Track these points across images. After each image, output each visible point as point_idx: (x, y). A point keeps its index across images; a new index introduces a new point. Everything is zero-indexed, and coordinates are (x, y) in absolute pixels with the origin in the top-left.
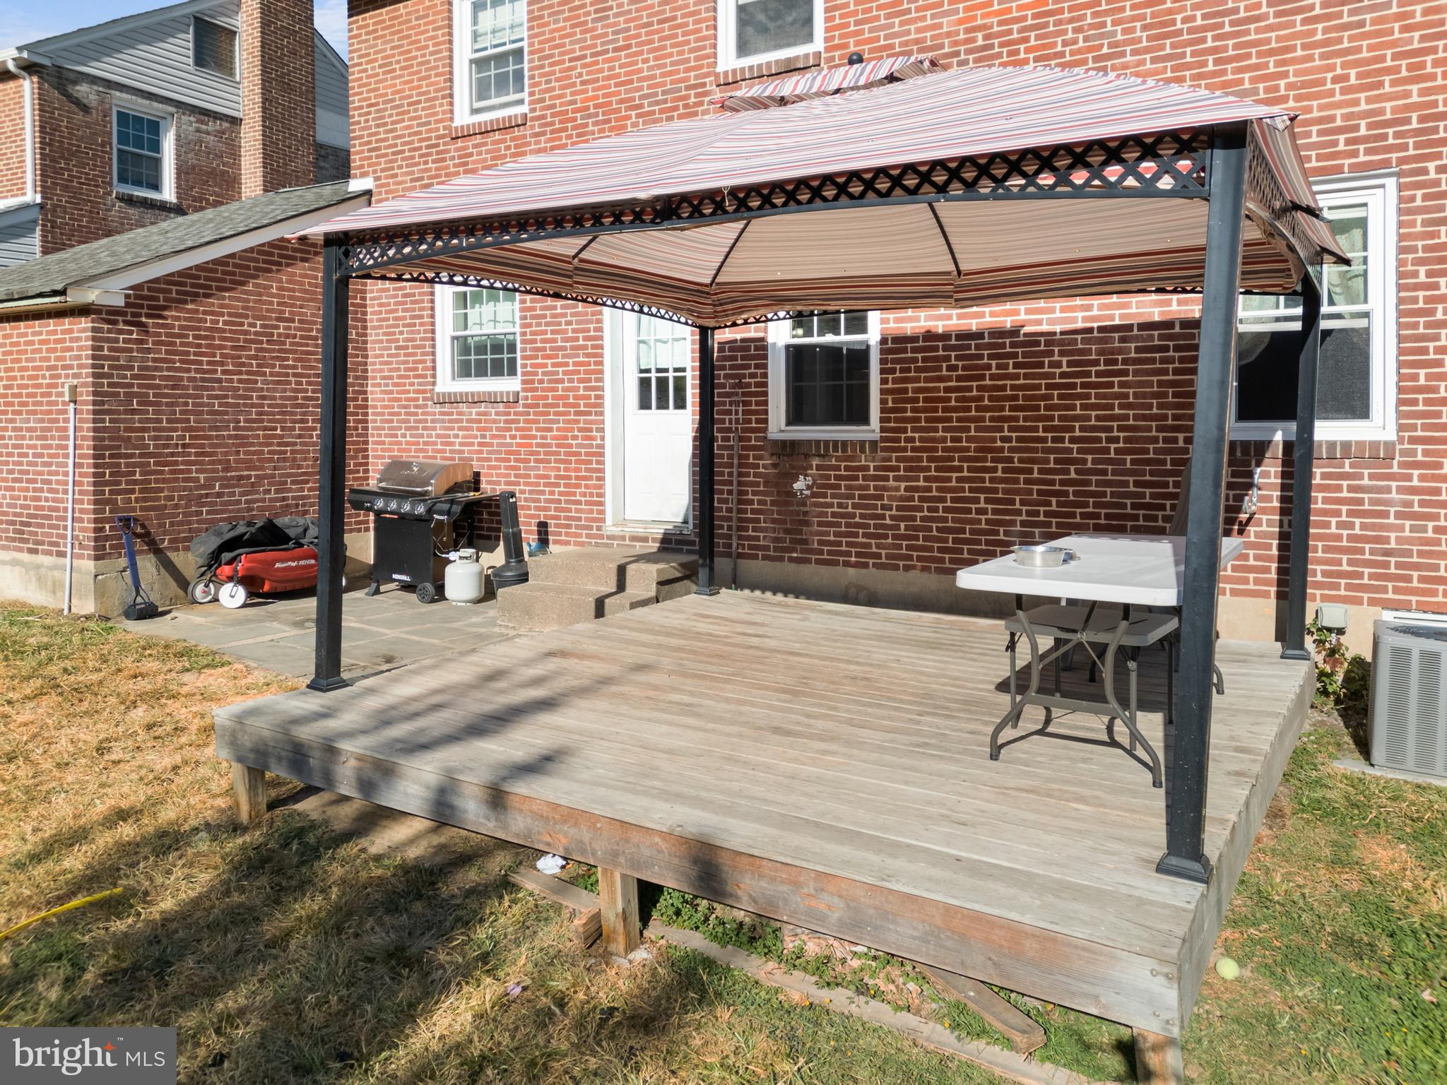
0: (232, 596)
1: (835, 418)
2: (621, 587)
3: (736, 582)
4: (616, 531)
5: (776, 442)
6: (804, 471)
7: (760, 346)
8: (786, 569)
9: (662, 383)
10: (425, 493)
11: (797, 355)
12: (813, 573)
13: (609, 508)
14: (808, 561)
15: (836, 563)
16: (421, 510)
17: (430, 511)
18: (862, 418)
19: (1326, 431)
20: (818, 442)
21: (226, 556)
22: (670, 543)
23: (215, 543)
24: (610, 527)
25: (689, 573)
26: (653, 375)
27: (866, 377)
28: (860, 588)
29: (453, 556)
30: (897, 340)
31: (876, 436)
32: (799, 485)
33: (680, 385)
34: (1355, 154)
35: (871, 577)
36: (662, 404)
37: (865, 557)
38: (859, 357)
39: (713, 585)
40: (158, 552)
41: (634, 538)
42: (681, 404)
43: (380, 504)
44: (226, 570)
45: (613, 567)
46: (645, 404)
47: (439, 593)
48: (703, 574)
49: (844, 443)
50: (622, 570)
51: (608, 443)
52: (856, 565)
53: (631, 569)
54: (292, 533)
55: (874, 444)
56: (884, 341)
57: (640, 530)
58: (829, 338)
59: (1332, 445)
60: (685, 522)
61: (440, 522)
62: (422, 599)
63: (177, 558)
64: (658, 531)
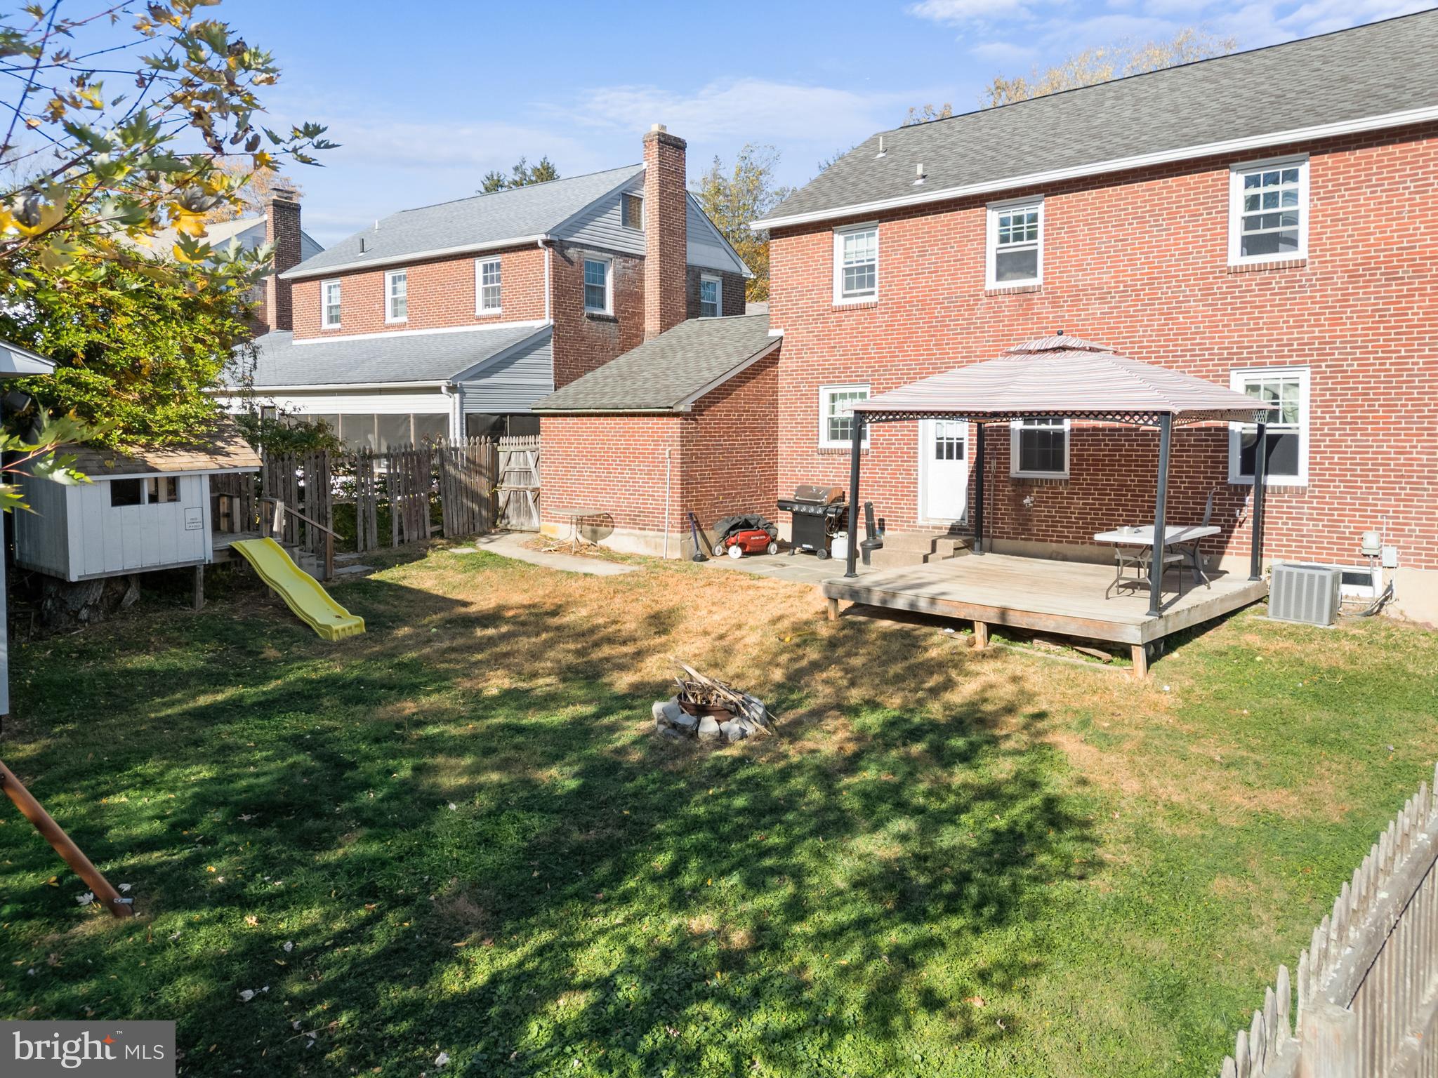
0: (735, 552)
1: (1045, 466)
2: (934, 550)
3: (991, 550)
4: (925, 524)
5: (1014, 479)
6: (1030, 494)
7: (1007, 430)
8: (1019, 544)
9: (950, 446)
10: (820, 503)
11: (1025, 435)
12: (1032, 545)
13: (920, 511)
14: (1030, 540)
15: (1045, 541)
16: (820, 511)
17: (825, 512)
18: (1060, 467)
19: (1272, 480)
20: (1037, 480)
21: (732, 533)
22: (954, 531)
23: (727, 527)
24: (920, 521)
25: (969, 546)
26: (945, 441)
27: (1063, 446)
28: (1058, 553)
29: (835, 535)
30: (1078, 430)
31: (1068, 477)
32: (1027, 501)
33: (960, 446)
34: (1291, 356)
35: (1064, 547)
36: (950, 456)
37: (1061, 538)
38: (1059, 436)
39: (983, 550)
40: (701, 530)
41: (934, 528)
42: (960, 456)
43: (796, 508)
44: (733, 540)
45: (929, 541)
46: (939, 456)
47: (829, 555)
48: (977, 545)
49: (1051, 480)
50: (934, 543)
51: (920, 477)
52: (1056, 542)
53: (939, 542)
54: (752, 522)
55: (1066, 481)
56: (1072, 430)
57: (938, 523)
58: (1043, 427)
59: (1273, 487)
60: (963, 519)
61: (830, 518)
62: (820, 558)
63: (707, 533)
64: (948, 524)
